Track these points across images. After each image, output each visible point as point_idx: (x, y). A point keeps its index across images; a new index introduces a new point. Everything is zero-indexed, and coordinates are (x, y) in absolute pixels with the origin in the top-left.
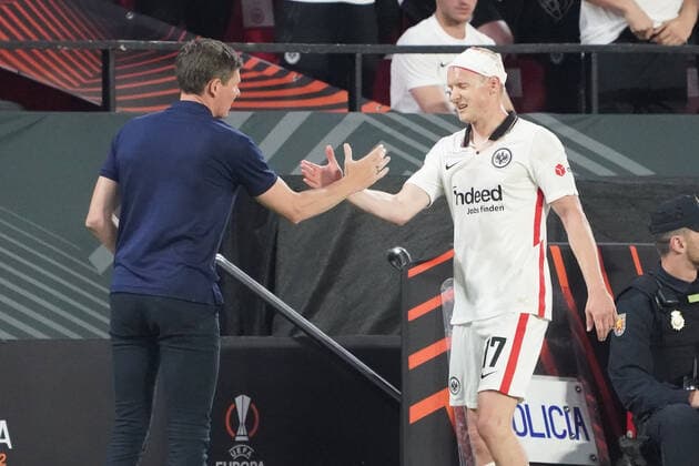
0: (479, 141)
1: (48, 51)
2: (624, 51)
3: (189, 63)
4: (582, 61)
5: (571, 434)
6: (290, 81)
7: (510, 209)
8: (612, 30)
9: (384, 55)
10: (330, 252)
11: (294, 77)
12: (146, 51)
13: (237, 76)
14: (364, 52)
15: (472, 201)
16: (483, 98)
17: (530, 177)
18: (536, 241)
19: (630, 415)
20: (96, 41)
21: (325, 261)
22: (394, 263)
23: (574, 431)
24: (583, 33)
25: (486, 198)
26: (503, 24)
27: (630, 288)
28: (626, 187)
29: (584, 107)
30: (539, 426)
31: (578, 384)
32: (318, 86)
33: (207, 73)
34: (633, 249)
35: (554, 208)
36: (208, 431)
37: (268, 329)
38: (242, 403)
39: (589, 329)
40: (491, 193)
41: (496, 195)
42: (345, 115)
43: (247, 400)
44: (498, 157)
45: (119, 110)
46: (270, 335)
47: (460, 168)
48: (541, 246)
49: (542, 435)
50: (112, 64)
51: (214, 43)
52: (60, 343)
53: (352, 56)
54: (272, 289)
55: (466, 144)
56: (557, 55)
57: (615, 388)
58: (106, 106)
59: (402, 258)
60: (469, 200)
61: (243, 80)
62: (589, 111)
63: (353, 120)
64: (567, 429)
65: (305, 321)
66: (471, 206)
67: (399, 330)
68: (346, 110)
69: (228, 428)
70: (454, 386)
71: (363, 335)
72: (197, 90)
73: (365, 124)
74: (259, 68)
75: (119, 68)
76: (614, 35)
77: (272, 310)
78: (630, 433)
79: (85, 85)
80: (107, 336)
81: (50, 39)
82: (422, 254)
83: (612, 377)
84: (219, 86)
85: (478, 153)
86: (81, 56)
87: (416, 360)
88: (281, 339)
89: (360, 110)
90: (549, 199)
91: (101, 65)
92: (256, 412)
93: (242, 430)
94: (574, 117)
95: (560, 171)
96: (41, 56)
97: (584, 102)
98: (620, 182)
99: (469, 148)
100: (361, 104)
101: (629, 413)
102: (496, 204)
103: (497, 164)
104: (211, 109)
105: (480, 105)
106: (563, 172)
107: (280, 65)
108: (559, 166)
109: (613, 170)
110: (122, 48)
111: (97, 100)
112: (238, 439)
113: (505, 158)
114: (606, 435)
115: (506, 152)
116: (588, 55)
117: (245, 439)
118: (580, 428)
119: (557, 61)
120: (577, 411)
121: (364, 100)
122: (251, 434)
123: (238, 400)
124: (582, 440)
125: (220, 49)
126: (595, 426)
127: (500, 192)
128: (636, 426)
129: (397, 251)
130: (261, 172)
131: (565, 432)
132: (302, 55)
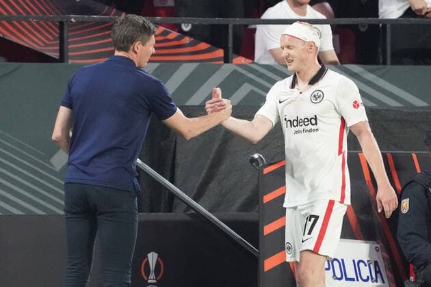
0: (302, 85)
1: (23, 22)
2: (408, 23)
3: (120, 31)
4: (380, 30)
5: (372, 279)
6: (184, 42)
7: (323, 131)
8: (399, 9)
9: (248, 25)
10: (211, 157)
11: (187, 40)
12: (88, 22)
13: (153, 39)
14: (235, 23)
15: (297, 125)
16: (304, 56)
17: (336, 109)
18: (340, 152)
19: (411, 266)
20: (55, 15)
21: (208, 163)
22: (254, 164)
23: (374, 276)
24: (381, 10)
25: (306, 123)
26: (327, 5)
27: (413, 181)
28: (410, 114)
29: (381, 61)
30: (351, 273)
31: (377, 245)
32: (203, 46)
33: (132, 37)
34: (414, 156)
35: (352, 130)
36: (130, 276)
37: (170, 208)
38: (152, 258)
39: (379, 211)
40: (310, 120)
41: (313, 121)
42: (221, 65)
43: (156, 255)
44: (315, 96)
45: (70, 62)
46: (171, 212)
47: (289, 103)
48: (343, 155)
49: (353, 280)
50: (65, 31)
51: (137, 17)
52: (30, 216)
53: (227, 26)
54: (172, 181)
55: (293, 86)
56: (363, 26)
57: (402, 248)
58: (62, 59)
59: (260, 161)
60: (295, 125)
61: (157, 42)
62: (384, 63)
63: (227, 69)
64: (369, 275)
65: (195, 203)
66: (297, 129)
67: (257, 209)
68: (223, 62)
69: (143, 273)
70: (289, 248)
71: (234, 213)
72: (126, 49)
73: (235, 72)
74: (164, 33)
75: (70, 34)
76: (401, 13)
77: (172, 196)
78: (412, 279)
79: (46, 45)
80: (62, 213)
81: (25, 15)
82: (273, 159)
83: (400, 240)
84: (140, 46)
85: (301, 93)
86: (45, 25)
87: (268, 229)
88: (178, 215)
89: (232, 62)
90: (349, 124)
91: (58, 31)
92: (162, 263)
93: (152, 276)
94: (375, 67)
95: (356, 105)
96: (18, 25)
97: (381, 57)
98: (405, 110)
99: (295, 90)
100: (233, 58)
101: (411, 265)
102: (313, 127)
103: (314, 101)
104: (135, 61)
105: (302, 61)
106: (358, 106)
107: (179, 32)
108: (355, 102)
109: (401, 103)
110: (73, 20)
111: (56, 55)
112: (149, 281)
113: (319, 97)
114: (396, 280)
115: (320, 93)
116: (384, 26)
117: (155, 281)
118: (378, 275)
119: (362, 30)
120: (376, 264)
121: (234, 55)
122: (158, 279)
123: (150, 255)
124: (379, 283)
125: (141, 22)
126: (388, 273)
127: (316, 119)
128: (416, 273)
129: (256, 156)
130: (168, 104)
131: (368, 277)
132: (193, 26)
